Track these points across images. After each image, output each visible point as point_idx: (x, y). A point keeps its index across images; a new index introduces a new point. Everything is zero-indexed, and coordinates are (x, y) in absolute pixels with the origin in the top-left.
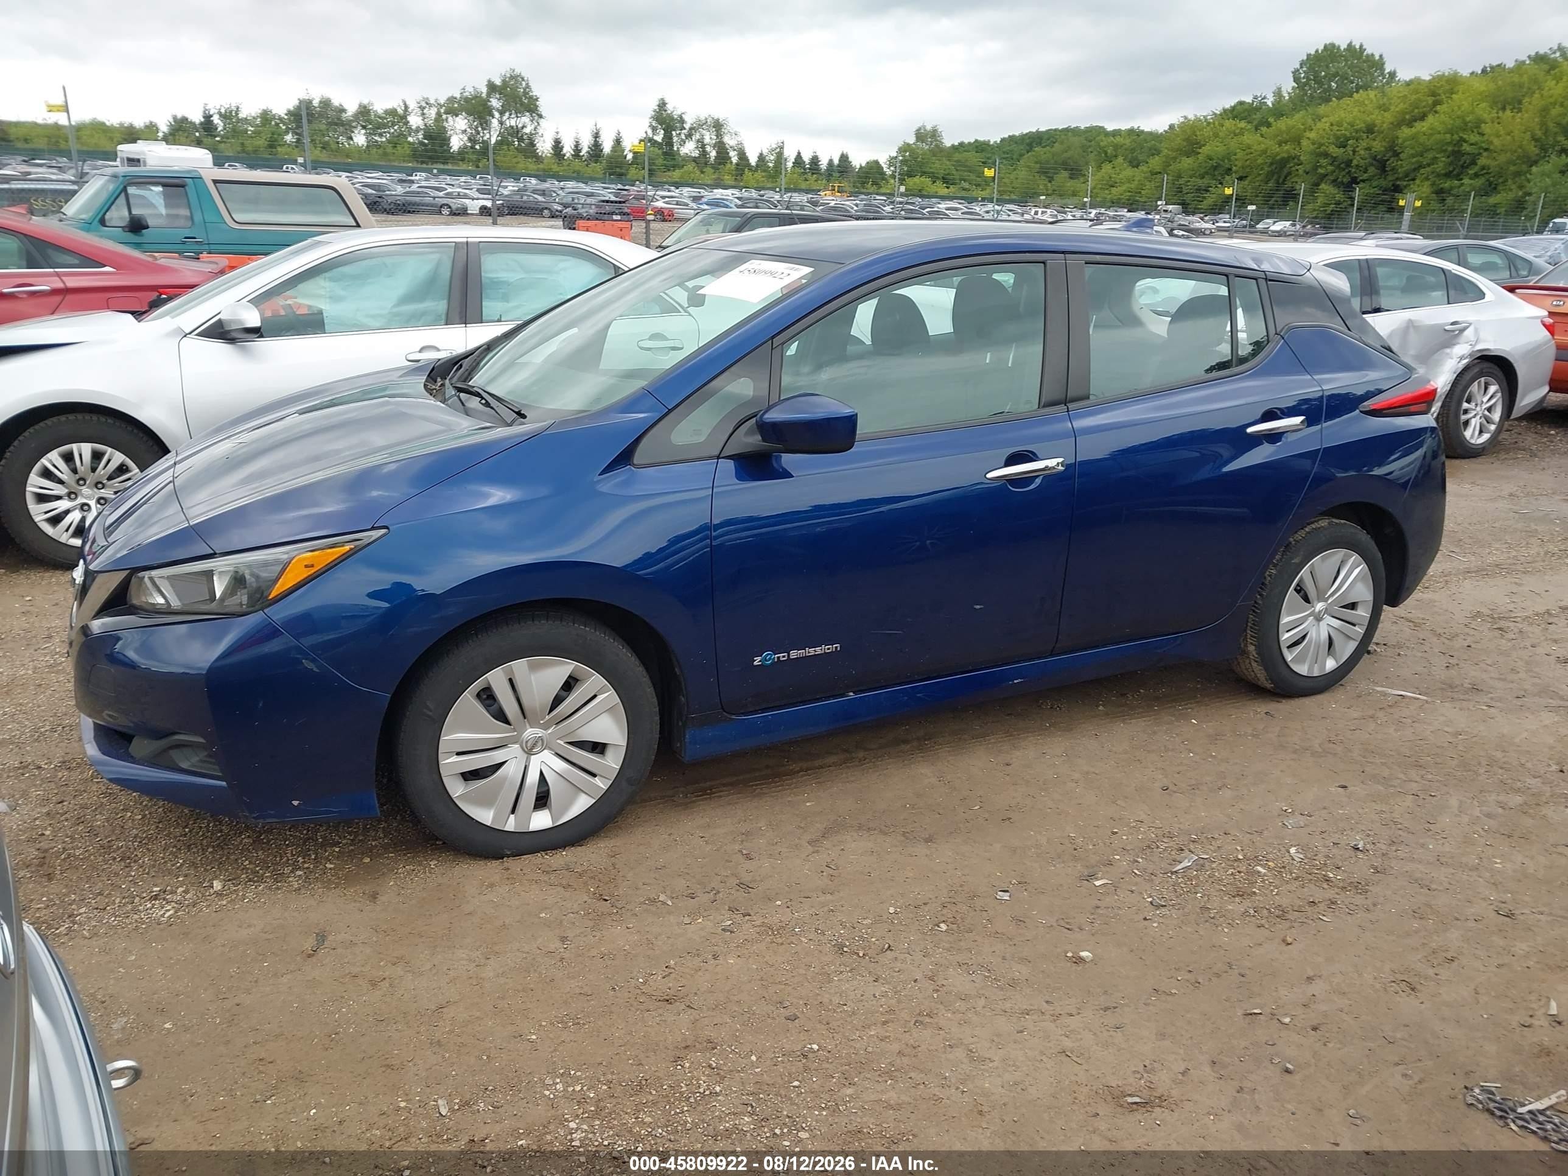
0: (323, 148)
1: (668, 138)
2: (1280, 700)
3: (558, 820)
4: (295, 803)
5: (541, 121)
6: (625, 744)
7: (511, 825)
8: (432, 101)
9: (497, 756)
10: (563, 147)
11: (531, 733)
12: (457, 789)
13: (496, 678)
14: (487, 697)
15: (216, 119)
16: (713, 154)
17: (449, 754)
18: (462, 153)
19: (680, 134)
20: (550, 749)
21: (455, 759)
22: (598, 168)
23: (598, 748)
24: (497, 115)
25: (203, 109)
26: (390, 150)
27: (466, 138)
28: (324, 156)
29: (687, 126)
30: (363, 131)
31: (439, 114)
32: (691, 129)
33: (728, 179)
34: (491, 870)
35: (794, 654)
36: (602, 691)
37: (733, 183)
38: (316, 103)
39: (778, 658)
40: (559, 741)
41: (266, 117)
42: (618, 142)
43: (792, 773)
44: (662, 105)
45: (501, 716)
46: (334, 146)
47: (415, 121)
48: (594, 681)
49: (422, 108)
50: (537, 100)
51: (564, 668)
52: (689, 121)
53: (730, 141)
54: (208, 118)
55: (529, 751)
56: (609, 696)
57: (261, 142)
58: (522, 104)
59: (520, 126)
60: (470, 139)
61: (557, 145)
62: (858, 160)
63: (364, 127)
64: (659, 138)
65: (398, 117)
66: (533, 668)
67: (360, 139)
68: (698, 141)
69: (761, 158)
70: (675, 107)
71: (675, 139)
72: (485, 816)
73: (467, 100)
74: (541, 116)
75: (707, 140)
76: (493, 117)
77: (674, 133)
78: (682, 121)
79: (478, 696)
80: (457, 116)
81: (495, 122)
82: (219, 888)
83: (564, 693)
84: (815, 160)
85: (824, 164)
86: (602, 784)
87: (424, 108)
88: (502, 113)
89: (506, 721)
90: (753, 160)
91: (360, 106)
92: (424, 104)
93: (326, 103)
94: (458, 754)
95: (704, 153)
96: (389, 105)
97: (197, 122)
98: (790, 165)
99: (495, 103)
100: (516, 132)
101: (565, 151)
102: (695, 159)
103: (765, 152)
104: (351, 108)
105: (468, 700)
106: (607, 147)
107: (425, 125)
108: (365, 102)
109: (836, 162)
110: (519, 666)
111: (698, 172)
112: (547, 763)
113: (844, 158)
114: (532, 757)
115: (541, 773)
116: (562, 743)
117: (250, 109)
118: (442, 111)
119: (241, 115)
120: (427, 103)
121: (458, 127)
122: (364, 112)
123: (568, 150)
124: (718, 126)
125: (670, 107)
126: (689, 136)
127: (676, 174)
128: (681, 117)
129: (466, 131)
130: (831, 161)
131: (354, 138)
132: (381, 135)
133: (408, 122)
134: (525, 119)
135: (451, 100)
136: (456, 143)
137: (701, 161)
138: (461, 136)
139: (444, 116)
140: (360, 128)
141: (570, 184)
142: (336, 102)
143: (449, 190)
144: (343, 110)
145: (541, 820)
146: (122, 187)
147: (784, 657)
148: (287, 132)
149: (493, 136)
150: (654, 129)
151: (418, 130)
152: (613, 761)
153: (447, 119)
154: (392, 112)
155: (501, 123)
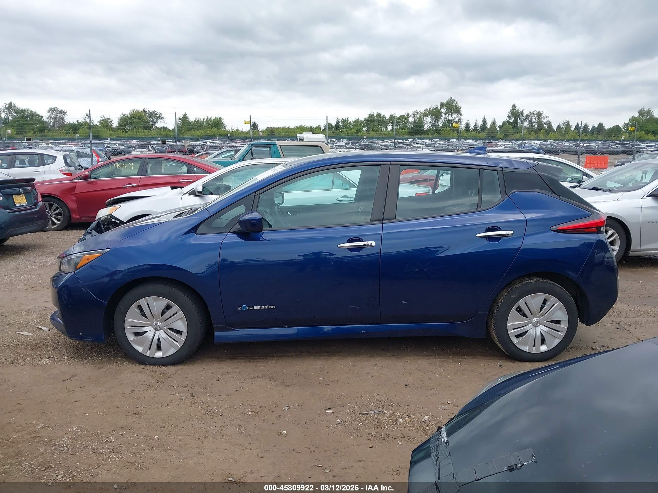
0: (376, 132)
1: (516, 120)
2: (514, 361)
3: (164, 355)
4: (81, 334)
5: (461, 116)
6: (187, 332)
7: (148, 354)
8: (418, 112)
9: (145, 329)
10: (470, 126)
11: (156, 323)
12: (131, 338)
13: (142, 303)
14: (140, 308)
15: (340, 124)
16: (536, 126)
17: (128, 326)
18: (428, 132)
19: (521, 119)
20: (162, 329)
21: (130, 328)
22: (483, 134)
23: (179, 332)
24: (443, 115)
25: (336, 120)
26: (400, 131)
27: (430, 125)
28: (376, 135)
29: (525, 115)
30: (391, 125)
31: (420, 117)
32: (526, 116)
33: (541, 136)
35: (255, 307)
36: (178, 311)
37: (544, 138)
38: (375, 115)
39: (249, 308)
40: (165, 327)
41: (358, 121)
42: (494, 123)
44: (514, 107)
45: (145, 315)
46: (379, 130)
47: (411, 119)
49: (414, 114)
50: (460, 108)
51: (165, 302)
52: (526, 113)
53: (544, 120)
54: (338, 123)
55: (155, 329)
56: (181, 314)
57: (354, 131)
58: (454, 110)
59: (453, 119)
60: (432, 125)
61: (468, 125)
62: (608, 126)
63: (391, 123)
64: (511, 121)
65: (404, 118)
66: (154, 300)
67: (390, 128)
68: (529, 121)
69: (559, 127)
70: (519, 108)
71: (519, 121)
72: (140, 349)
73: (432, 110)
74: (461, 115)
75: (534, 120)
76: (442, 116)
77: (518, 118)
78: (522, 113)
79: (137, 308)
80: (427, 117)
81: (442, 118)
83: (166, 310)
84: (586, 127)
85: (590, 127)
86: (179, 345)
87: (415, 114)
88: (445, 114)
89: (147, 318)
90: (555, 127)
91: (391, 115)
92: (415, 113)
93: (379, 115)
94: (132, 326)
95: (532, 126)
96: (401, 114)
97: (334, 125)
98: (573, 129)
99: (443, 111)
100: (451, 122)
101: (471, 128)
102: (527, 129)
103: (561, 124)
104: (388, 116)
105: (134, 308)
106: (489, 125)
107: (415, 121)
108: (393, 114)
109: (596, 127)
110: (150, 299)
111: (528, 134)
113: (601, 125)
114: (156, 332)
115: (159, 338)
117: (352, 119)
118: (422, 115)
119: (349, 121)
120: (416, 113)
121: (427, 120)
122: (392, 117)
123: (472, 127)
124: (539, 114)
125: (517, 108)
126: (525, 120)
127: (518, 136)
128: (522, 112)
129: (430, 122)
130: (594, 127)
131: (388, 128)
132: (397, 126)
133: (409, 120)
134: (455, 116)
135: (426, 110)
136: (426, 127)
137: (530, 129)
138: (428, 124)
139: (422, 117)
140: (390, 123)
141: (470, 142)
142: (382, 115)
143: (414, 146)
144: (384, 117)
145: (159, 354)
146: (250, 148)
147: (251, 308)
148: (364, 127)
149: (440, 125)
150: (509, 117)
151: (411, 123)
152: (183, 337)
153: (423, 118)
154: (402, 117)
155: (445, 118)
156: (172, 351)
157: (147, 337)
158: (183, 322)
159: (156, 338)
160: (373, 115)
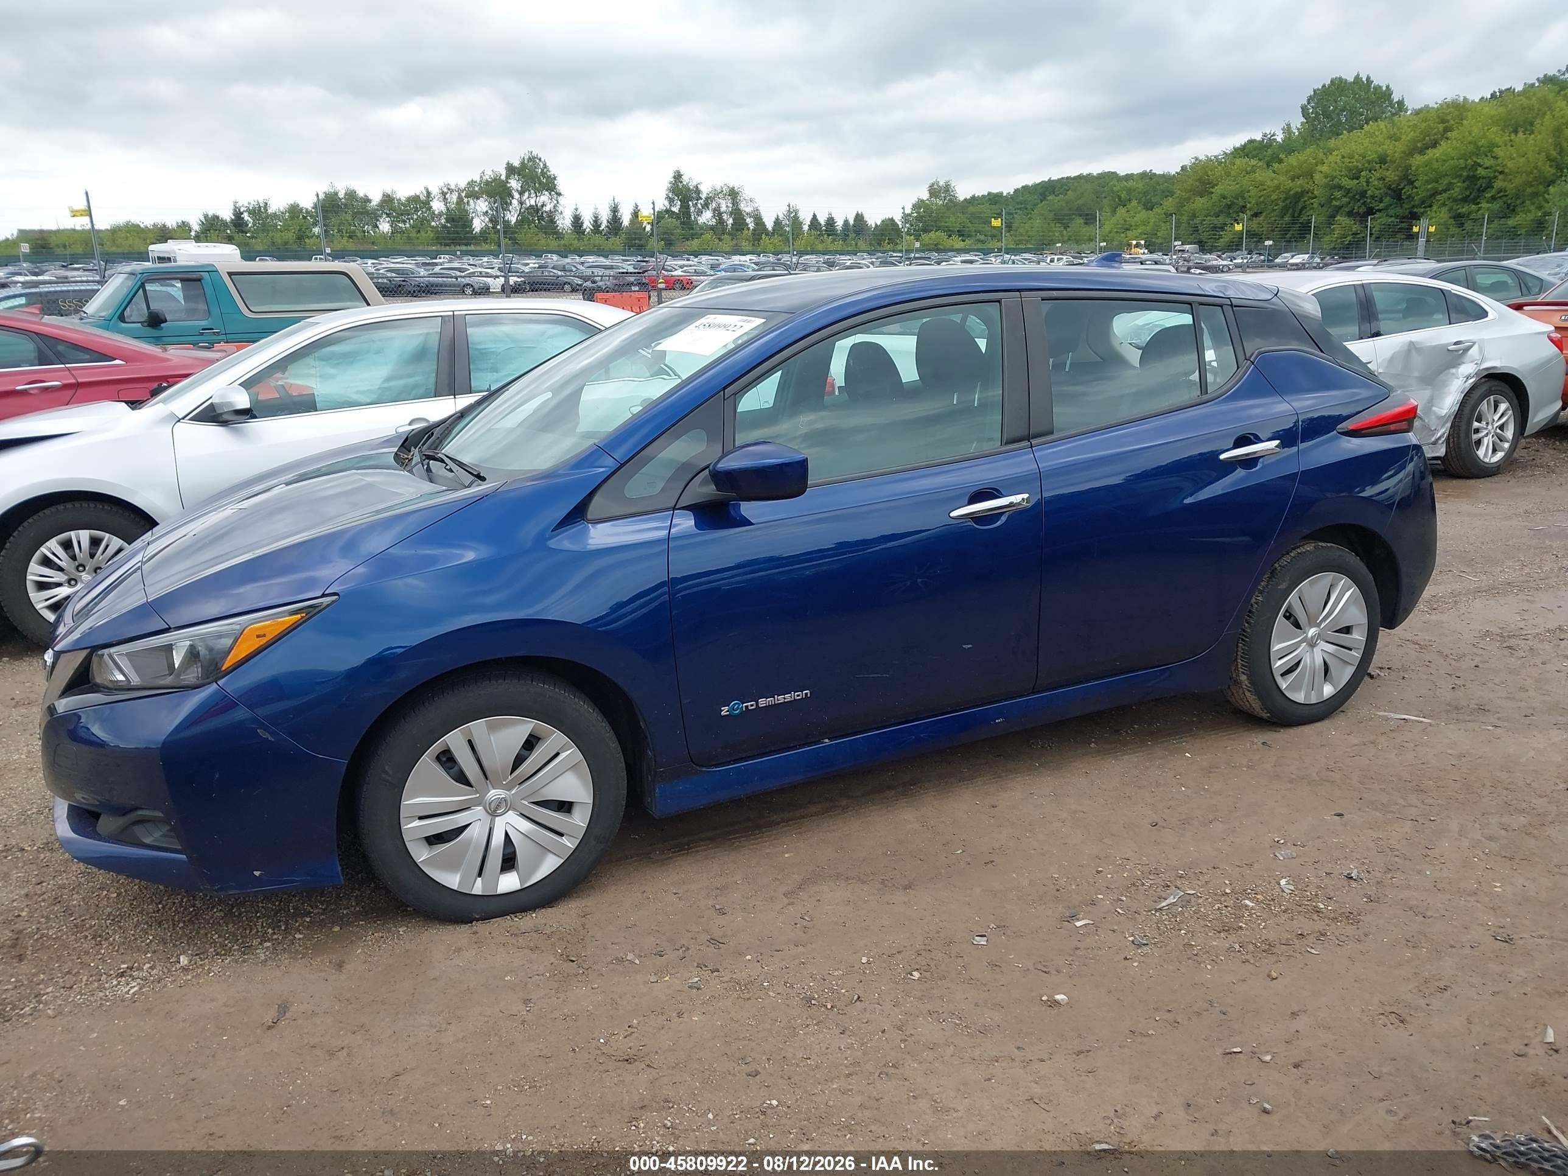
0: (350, 237)
1: (685, 208)
2: (1278, 729)
3: (526, 882)
4: (257, 873)
5: (560, 199)
6: (591, 802)
7: (478, 888)
8: (453, 187)
9: (460, 819)
10: (582, 223)
11: (494, 794)
12: (421, 854)
13: (454, 740)
14: (446, 759)
15: (246, 217)
16: (731, 221)
17: (412, 818)
18: (484, 235)
19: (696, 204)
20: (515, 810)
21: (417, 823)
22: (617, 242)
23: (564, 807)
24: (516, 195)
25: (233, 207)
26: (413, 235)
27: (487, 219)
28: (351, 246)
29: (703, 196)
30: (387, 219)
31: (460, 198)
32: (707, 199)
33: (745, 245)
34: (460, 934)
35: (762, 702)
36: (564, 749)
37: (751, 248)
38: (341, 195)
39: (747, 707)
40: (524, 802)
41: (294, 210)
42: (636, 214)
43: (772, 825)
44: (678, 176)
45: (462, 778)
46: (359, 234)
47: (437, 206)
48: (555, 739)
49: (444, 194)
50: (555, 178)
51: (524, 727)
52: (705, 190)
53: (745, 208)
54: (238, 214)
55: (493, 813)
56: (571, 753)
57: (290, 236)
58: (540, 183)
59: (539, 204)
60: (491, 220)
61: (577, 221)
62: (873, 219)
63: (388, 215)
64: (676, 209)
65: (420, 203)
66: (491, 728)
67: (385, 226)
68: (714, 210)
69: (777, 222)
70: (690, 178)
71: (692, 209)
72: (452, 880)
73: (487, 183)
74: (559, 194)
75: (723, 208)
76: (513, 198)
77: (690, 203)
78: (698, 191)
79: (438, 758)
80: (478, 199)
81: (515, 202)
82: (186, 962)
83: (526, 753)
84: (831, 222)
85: (839, 224)
86: (569, 844)
87: (446, 193)
88: (521, 193)
89: (469, 784)
90: (770, 225)
91: (384, 195)
92: (445, 190)
93: (351, 195)
94: (421, 818)
95: (721, 221)
96: (412, 193)
97: (228, 220)
98: (806, 228)
99: (514, 184)
100: (536, 210)
101: (585, 226)
102: (712, 228)
103: (781, 216)
104: (376, 199)
105: (427, 764)
106: (626, 220)
107: (448, 209)
108: (389, 192)
109: (852, 222)
110: (478, 727)
111: (717, 241)
112: (511, 823)
113: (859, 218)
114: (497, 818)
115: (507, 834)
116: (526, 803)
117: (278, 204)
118: (463, 195)
119: (270, 211)
120: (449, 189)
121: (478, 208)
122: (388, 200)
123: (587, 225)
124: (733, 194)
125: (685, 179)
126: (706, 205)
127: (695, 244)
128: (697, 187)
129: (487, 212)
130: (846, 222)
131: (380, 227)
132: (404, 222)
133: (431, 207)
134: (544, 198)
135: (471, 183)
136: (478, 225)
137: (719, 228)
138: (483, 218)
139: (466, 200)
140: (384, 216)
141: (591, 259)
142: (361, 193)
143: (472, 270)
144: (367, 200)
145: (509, 882)
146: (140, 283)
147: (752, 705)
148: (315, 224)
149: (512, 218)
150: (671, 201)
151: (441, 214)
152: (580, 819)
153: (468, 202)
154: (415, 199)
155: (521, 203)
156: (550, 864)
157: (469, 842)
158: (580, 776)
159: (498, 839)
160: (336, 194)
